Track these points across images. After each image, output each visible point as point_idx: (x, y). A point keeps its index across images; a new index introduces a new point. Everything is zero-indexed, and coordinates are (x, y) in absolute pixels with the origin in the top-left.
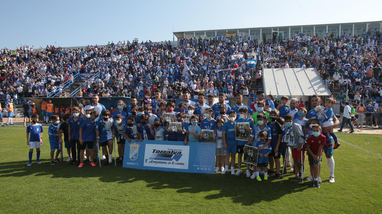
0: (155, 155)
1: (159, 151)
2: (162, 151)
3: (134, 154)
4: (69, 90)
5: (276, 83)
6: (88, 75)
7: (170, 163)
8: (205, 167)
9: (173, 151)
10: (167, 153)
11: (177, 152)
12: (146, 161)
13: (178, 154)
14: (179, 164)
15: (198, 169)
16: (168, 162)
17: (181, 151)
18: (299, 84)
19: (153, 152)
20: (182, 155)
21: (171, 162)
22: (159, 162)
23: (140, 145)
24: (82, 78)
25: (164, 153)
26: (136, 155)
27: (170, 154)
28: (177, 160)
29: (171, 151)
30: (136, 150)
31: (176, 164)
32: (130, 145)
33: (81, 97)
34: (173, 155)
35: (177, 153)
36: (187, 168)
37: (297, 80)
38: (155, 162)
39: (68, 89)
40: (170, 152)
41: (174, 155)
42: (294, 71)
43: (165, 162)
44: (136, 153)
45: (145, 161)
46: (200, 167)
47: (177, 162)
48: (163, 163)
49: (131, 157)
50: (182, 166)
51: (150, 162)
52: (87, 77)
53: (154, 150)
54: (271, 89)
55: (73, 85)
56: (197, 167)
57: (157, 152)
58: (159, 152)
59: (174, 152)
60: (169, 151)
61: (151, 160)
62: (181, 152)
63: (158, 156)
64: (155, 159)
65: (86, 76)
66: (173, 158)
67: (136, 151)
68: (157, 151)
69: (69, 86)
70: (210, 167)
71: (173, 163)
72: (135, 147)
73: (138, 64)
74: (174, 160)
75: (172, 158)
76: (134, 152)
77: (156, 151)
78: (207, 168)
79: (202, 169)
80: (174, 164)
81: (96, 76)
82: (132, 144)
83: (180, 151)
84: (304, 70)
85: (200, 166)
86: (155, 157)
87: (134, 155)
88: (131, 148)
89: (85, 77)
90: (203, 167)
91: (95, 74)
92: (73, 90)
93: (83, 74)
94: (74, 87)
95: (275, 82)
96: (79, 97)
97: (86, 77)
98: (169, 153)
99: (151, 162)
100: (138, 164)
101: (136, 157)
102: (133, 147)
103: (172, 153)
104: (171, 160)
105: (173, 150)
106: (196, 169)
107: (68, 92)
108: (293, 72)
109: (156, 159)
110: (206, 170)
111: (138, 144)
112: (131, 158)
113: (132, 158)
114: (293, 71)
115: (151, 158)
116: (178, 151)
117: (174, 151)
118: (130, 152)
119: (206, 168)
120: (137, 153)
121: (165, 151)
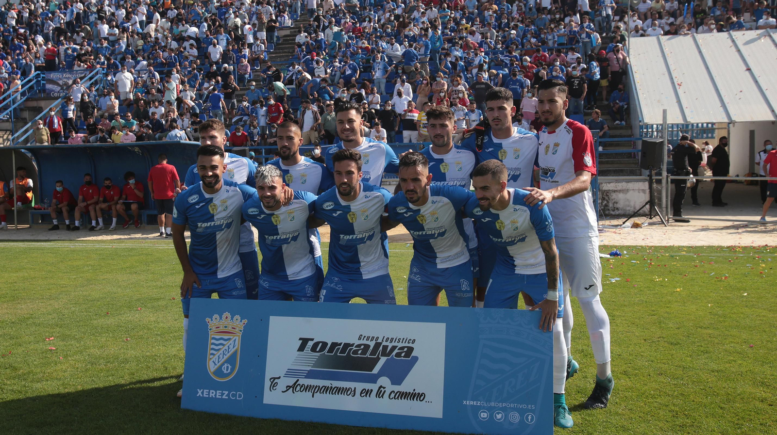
0: (308, 360)
1: (325, 344)
2: (334, 345)
3: (226, 357)
4: (9, 126)
5: (673, 83)
6: (69, 78)
7: (367, 392)
8: (514, 409)
9: (378, 345)
10: (355, 352)
11: (394, 348)
12: (273, 385)
13: (398, 355)
14: (404, 395)
15: (484, 415)
16: (360, 386)
17: (410, 345)
18: (756, 82)
19: (301, 348)
20: (416, 359)
21: (374, 387)
22: (326, 389)
23: (245, 321)
24: (49, 86)
25: (343, 351)
26: (231, 360)
27: (368, 355)
28: (397, 380)
29: (372, 344)
30: (231, 342)
31: (393, 395)
32: (208, 320)
33: (46, 144)
34: (378, 359)
35: (396, 351)
36: (440, 415)
37: (749, 69)
38: (307, 388)
39: (7, 121)
40: (367, 347)
41: (383, 360)
42: (733, 41)
43: (347, 390)
44: (232, 351)
45: (267, 383)
46: (491, 410)
47: (397, 388)
48: (339, 390)
49: (212, 367)
50: (415, 403)
51: (288, 387)
52: (66, 84)
53: (305, 341)
54: (659, 101)
55: (22, 110)
56: (476, 410)
57: (314, 349)
58: (322, 349)
59: (385, 347)
60: (365, 342)
61: (291, 381)
62: (411, 350)
63: (320, 362)
64: (306, 377)
65: (60, 79)
66: (381, 374)
67: (234, 344)
68: (317, 344)
69: (8, 111)
70: (531, 411)
71: (380, 394)
72: (230, 329)
73: (221, 37)
74: (384, 381)
75: (376, 370)
76: (226, 347)
77: (310, 344)
78: (522, 412)
79: (499, 416)
80: (386, 395)
81: (91, 79)
82: (216, 316)
83: (407, 345)
84: (770, 36)
85: (493, 404)
86: (309, 368)
87: (226, 362)
88: (211, 334)
89: (58, 84)
90: (504, 409)
91: (88, 73)
92: (21, 124)
93: (53, 75)
94: (26, 114)
95: (672, 79)
96: (38, 144)
97: (61, 82)
98: (365, 351)
99: (293, 387)
100: (240, 396)
101: (233, 370)
102: (222, 329)
103: (374, 352)
104: (373, 379)
105: (380, 341)
106: (476, 416)
107: (6, 131)
108: (731, 44)
109: (310, 375)
110: (517, 420)
111: (238, 317)
112: (215, 373)
113: (219, 372)
114: (729, 41)
115: (290, 373)
116: (400, 345)
117: (384, 343)
118: (210, 346)
119: (517, 414)
120: (235, 353)
121: (347, 345)
